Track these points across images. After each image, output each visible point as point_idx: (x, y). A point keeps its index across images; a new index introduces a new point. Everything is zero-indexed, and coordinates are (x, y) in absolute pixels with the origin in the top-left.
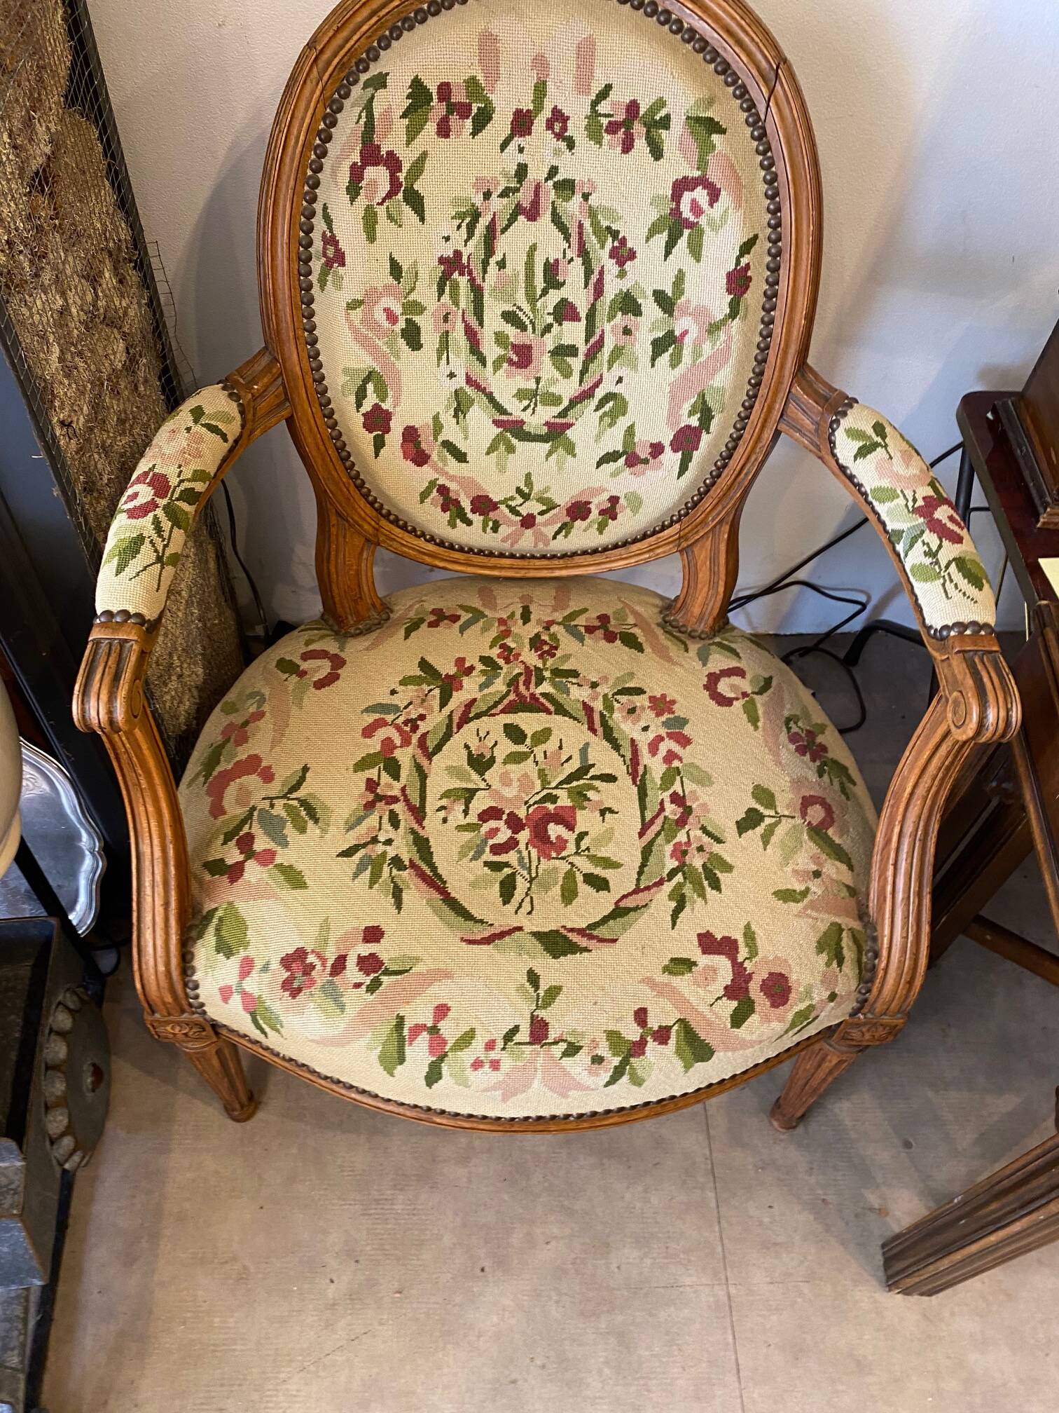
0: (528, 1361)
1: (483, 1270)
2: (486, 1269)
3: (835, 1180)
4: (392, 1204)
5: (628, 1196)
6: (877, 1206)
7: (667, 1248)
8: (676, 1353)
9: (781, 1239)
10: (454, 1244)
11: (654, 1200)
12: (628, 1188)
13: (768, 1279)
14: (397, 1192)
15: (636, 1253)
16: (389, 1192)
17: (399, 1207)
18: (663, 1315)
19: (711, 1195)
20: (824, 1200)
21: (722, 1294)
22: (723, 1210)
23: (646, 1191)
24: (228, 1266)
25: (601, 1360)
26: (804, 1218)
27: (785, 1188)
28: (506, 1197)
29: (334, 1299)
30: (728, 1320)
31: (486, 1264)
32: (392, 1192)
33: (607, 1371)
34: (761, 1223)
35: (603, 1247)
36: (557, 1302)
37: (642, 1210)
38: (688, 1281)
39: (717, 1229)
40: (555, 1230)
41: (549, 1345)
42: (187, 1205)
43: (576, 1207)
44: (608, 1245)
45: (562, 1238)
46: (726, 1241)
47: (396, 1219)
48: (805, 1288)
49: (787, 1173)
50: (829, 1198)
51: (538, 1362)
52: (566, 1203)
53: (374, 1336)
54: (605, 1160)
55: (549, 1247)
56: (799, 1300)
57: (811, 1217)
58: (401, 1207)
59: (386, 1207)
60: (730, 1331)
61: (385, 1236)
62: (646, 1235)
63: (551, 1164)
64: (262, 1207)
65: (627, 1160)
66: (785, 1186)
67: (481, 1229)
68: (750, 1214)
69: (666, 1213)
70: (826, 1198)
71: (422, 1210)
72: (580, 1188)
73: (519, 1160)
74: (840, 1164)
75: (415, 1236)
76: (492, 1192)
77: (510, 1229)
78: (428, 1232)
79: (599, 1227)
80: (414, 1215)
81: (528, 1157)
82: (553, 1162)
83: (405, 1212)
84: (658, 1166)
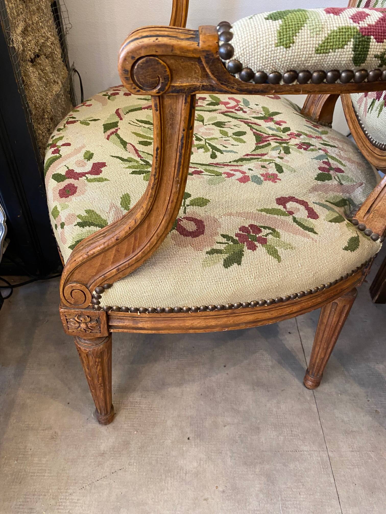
0: (215, 488)
1: (189, 439)
2: (190, 438)
3: (381, 401)
4: (140, 404)
5: (268, 405)
7: (292, 431)
8: (301, 487)
9: (355, 429)
10: (173, 426)
11: (283, 406)
12: (268, 401)
13: (351, 449)
14: (142, 398)
15: (275, 433)
16: (138, 399)
17: (143, 406)
18: (292, 466)
19: (314, 406)
20: (376, 411)
21: (325, 456)
22: (321, 413)
23: (278, 402)
24: (47, 432)
25: (257, 489)
26: (368, 418)
27: (354, 404)
28: (202, 403)
29: (104, 451)
30: (330, 469)
31: (191, 436)
32: (140, 398)
33: (261, 496)
34: (343, 421)
35: (257, 430)
36: (231, 457)
37: (277, 411)
38: (305, 448)
39: (319, 422)
40: (229, 420)
41: (227, 480)
42: (28, 401)
43: (240, 409)
44: (258, 428)
45: (233, 424)
46: (324, 429)
47: (141, 412)
48: (372, 455)
49: (355, 397)
51: (220, 489)
52: (235, 407)
53: (125, 471)
54: (255, 387)
55: (226, 428)
56: (369, 461)
57: (371, 419)
58: (144, 406)
59: (136, 406)
60: (331, 476)
61: (135, 420)
62: (280, 424)
63: (226, 388)
64: (69, 403)
65: (267, 388)
66: (354, 403)
67: (188, 418)
68: (336, 416)
69: (290, 414)
70: (377, 409)
71: (156, 407)
72: (242, 400)
73: (209, 386)
74: (382, 393)
75: (152, 421)
76: (194, 400)
77: (204, 418)
78: (158, 419)
79: (254, 420)
80: (151, 410)
81: (214, 384)
82: (228, 387)
83: (147, 408)
84: (284, 391)
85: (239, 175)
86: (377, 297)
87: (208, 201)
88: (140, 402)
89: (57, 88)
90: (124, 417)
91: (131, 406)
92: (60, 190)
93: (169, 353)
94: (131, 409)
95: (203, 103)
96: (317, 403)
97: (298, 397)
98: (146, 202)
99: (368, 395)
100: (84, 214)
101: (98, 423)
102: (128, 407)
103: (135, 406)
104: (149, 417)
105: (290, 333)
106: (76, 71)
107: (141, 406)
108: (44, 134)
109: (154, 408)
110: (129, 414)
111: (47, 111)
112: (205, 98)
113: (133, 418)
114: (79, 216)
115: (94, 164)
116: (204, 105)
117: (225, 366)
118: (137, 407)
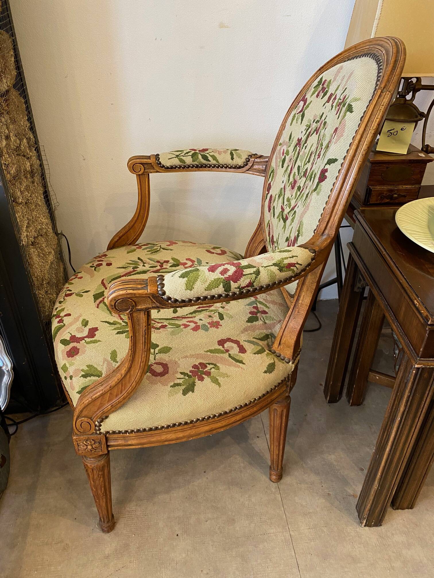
0: (200, 572)
1: (177, 535)
2: (178, 535)
3: (332, 485)
4: (135, 512)
5: (242, 499)
6: (352, 494)
7: (261, 519)
8: (269, 562)
9: (311, 511)
10: (164, 526)
11: (253, 500)
12: (241, 496)
13: (308, 527)
14: (138, 507)
15: (247, 522)
16: (134, 508)
17: (138, 513)
18: (261, 546)
19: (278, 496)
21: (287, 535)
22: (284, 501)
23: (250, 496)
24: (59, 545)
25: (234, 568)
26: (322, 501)
28: (187, 504)
29: (108, 554)
30: (292, 545)
31: (179, 533)
32: (136, 507)
33: (237, 573)
34: (302, 505)
35: (232, 521)
36: (212, 545)
37: (248, 504)
38: (272, 531)
39: (283, 509)
40: (210, 515)
41: (210, 564)
42: (41, 521)
43: (218, 506)
44: (234, 520)
45: (213, 519)
46: (287, 513)
47: (137, 518)
48: (325, 529)
49: (311, 485)
50: (331, 493)
51: (205, 572)
52: (214, 504)
53: (127, 568)
54: (230, 486)
55: (207, 523)
56: (323, 534)
57: (324, 501)
60: (292, 550)
61: (132, 525)
62: (251, 514)
63: (206, 490)
64: (76, 519)
65: (240, 485)
66: (311, 489)
67: (176, 518)
68: (297, 502)
69: (259, 505)
70: (329, 493)
71: (149, 513)
72: (220, 498)
73: (192, 490)
74: (333, 479)
75: (146, 524)
76: (180, 503)
77: (189, 517)
78: (152, 522)
79: (230, 513)
80: (145, 515)
81: (196, 488)
82: (208, 489)
83: (141, 515)
84: (254, 487)
85: (192, 325)
86: (328, 398)
87: (170, 348)
88: (135, 510)
89: (51, 258)
90: (123, 525)
91: (128, 515)
92: (67, 352)
93: (158, 467)
94: (129, 517)
95: (167, 265)
96: (281, 493)
97: (266, 490)
98: (127, 364)
99: (322, 482)
100: (86, 368)
101: (102, 532)
102: (126, 516)
103: (131, 514)
104: (144, 522)
105: (258, 437)
106: (64, 235)
107: (137, 513)
108: (43, 296)
109: (148, 513)
110: (127, 521)
111: (45, 279)
112: (169, 261)
113: (131, 524)
114: (82, 370)
115: (89, 329)
116: (168, 267)
117: (205, 472)
118: (133, 514)
